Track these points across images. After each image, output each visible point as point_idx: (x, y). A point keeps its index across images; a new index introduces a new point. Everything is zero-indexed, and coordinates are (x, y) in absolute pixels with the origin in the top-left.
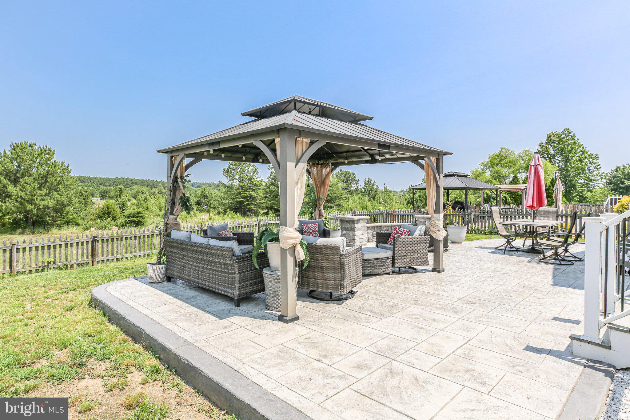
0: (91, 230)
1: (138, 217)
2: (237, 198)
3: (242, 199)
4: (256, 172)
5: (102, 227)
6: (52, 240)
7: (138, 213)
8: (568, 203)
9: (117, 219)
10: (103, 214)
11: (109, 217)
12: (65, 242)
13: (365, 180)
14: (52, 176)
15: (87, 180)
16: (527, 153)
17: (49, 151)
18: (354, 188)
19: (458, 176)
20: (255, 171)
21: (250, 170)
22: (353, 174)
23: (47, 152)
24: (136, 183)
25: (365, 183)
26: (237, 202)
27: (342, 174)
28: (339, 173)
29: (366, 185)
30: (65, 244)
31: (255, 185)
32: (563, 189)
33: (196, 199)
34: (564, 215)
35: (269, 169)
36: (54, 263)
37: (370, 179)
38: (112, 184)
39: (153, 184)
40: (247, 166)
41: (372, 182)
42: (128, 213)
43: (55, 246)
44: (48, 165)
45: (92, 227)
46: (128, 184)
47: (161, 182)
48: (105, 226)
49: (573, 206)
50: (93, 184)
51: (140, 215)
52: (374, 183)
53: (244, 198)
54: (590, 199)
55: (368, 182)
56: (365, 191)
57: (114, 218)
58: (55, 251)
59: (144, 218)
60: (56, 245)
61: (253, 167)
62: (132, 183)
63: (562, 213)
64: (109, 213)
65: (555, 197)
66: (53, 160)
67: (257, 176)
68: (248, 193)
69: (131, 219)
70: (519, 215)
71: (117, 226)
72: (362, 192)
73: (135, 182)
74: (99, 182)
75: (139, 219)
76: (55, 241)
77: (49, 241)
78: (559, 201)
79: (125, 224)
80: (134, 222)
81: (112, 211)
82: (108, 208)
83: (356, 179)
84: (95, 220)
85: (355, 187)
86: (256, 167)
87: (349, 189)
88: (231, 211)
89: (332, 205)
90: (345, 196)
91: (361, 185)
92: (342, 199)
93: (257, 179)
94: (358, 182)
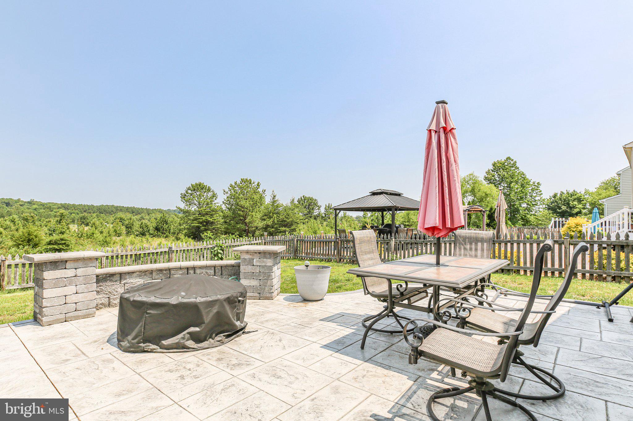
2: (194, 223)
3: (198, 225)
4: (215, 198)
7: (62, 240)
8: (513, 226)
10: (22, 241)
11: (29, 245)
13: (326, 206)
15: (71, 207)
16: (471, 176)
18: (317, 214)
19: (386, 193)
21: (209, 195)
22: (316, 200)
24: (121, 210)
25: (325, 209)
26: (193, 227)
27: (305, 200)
28: (302, 199)
29: (326, 210)
31: (213, 211)
32: (507, 207)
33: (154, 225)
34: (509, 242)
35: (225, 194)
37: (330, 204)
38: (96, 211)
39: (138, 211)
40: (206, 192)
42: (50, 240)
46: (112, 211)
47: (146, 209)
49: (518, 230)
50: (77, 211)
53: (201, 223)
54: (533, 222)
55: (329, 207)
56: (326, 216)
57: (36, 245)
59: (69, 245)
61: (212, 193)
62: (117, 210)
63: (506, 239)
65: (497, 217)
67: (216, 201)
68: (204, 218)
69: (51, 246)
70: (450, 241)
72: (322, 217)
73: (119, 209)
74: (83, 209)
78: (502, 222)
80: (55, 249)
83: (318, 204)
85: (317, 212)
86: (216, 193)
87: (311, 214)
88: (185, 237)
89: (287, 229)
90: (301, 221)
91: (323, 210)
92: (298, 224)
93: (215, 204)
94: (319, 207)
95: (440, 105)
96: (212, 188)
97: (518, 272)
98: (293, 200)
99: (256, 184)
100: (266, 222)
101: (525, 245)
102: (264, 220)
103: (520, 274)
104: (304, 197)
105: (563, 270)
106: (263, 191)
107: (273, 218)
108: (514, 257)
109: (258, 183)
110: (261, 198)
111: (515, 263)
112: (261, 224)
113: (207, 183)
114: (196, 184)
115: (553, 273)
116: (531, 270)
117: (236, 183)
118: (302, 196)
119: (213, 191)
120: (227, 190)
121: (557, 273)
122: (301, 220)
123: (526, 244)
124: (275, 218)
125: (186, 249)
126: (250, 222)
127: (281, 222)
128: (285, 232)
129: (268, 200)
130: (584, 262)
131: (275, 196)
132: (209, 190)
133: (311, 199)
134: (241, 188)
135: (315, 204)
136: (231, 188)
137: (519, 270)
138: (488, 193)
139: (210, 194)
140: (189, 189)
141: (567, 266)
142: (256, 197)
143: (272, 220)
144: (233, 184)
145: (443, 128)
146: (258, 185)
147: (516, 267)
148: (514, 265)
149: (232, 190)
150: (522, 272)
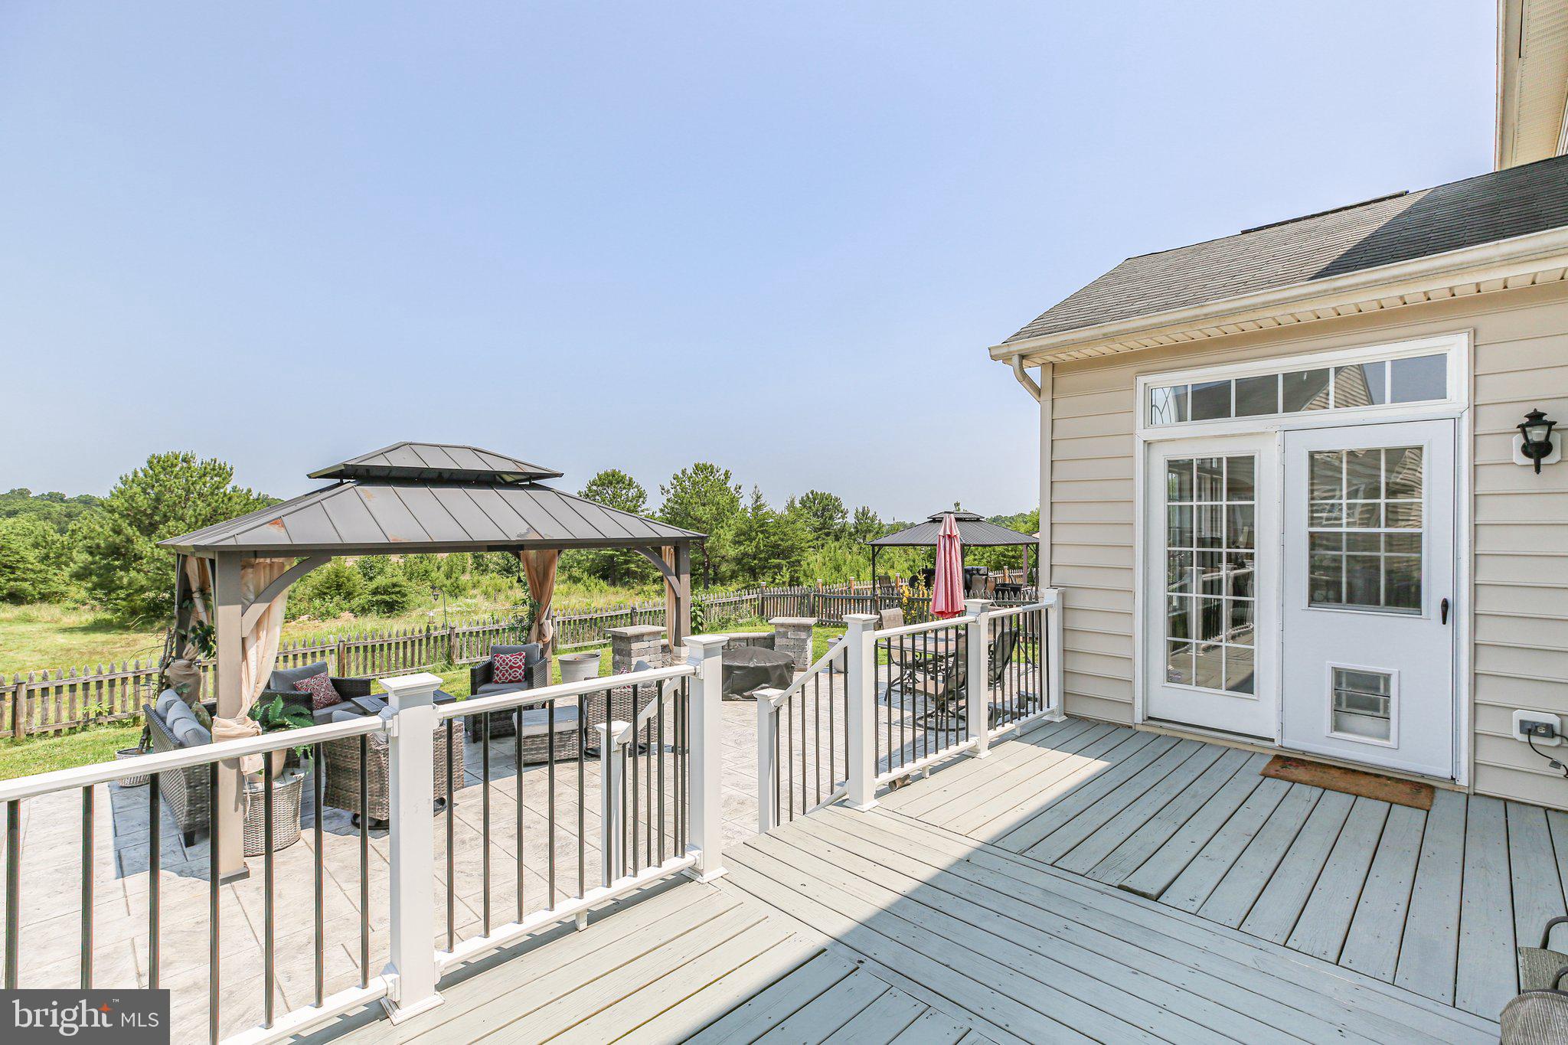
0: (300, 620)
1: (393, 593)
4: (641, 499)
5: (323, 614)
6: (106, 672)
7: (394, 585)
9: (354, 597)
10: (328, 588)
11: (340, 594)
12: (134, 672)
13: (857, 512)
14: (222, 517)
17: (220, 469)
18: (839, 527)
20: (640, 497)
21: (630, 495)
22: (837, 499)
23: (216, 472)
25: (857, 517)
27: (815, 499)
28: (808, 497)
29: (858, 520)
30: (135, 677)
35: (663, 494)
36: (110, 713)
37: (866, 508)
40: (624, 488)
41: (870, 515)
42: (374, 586)
43: (112, 683)
44: (216, 498)
45: (303, 614)
48: (328, 612)
51: (397, 589)
52: (875, 516)
55: (863, 514)
56: (857, 531)
57: (349, 596)
58: (111, 692)
59: (406, 595)
60: (115, 679)
61: (636, 490)
64: (339, 587)
66: (229, 488)
67: (644, 507)
69: (379, 597)
71: (352, 611)
72: (851, 534)
75: (394, 596)
76: (112, 671)
77: (100, 672)
79: (367, 607)
80: (386, 603)
81: (346, 581)
82: (337, 576)
83: (842, 508)
84: (311, 599)
85: (841, 524)
86: (642, 489)
87: (829, 529)
88: (590, 576)
89: (784, 562)
90: (810, 543)
91: (851, 519)
92: (804, 551)
93: (642, 511)
94: (844, 514)
95: (947, 515)
96: (636, 480)
98: (792, 502)
99: (722, 471)
100: (742, 548)
102: (740, 543)
104: (812, 493)
106: (736, 489)
107: (757, 540)
109: (727, 472)
110: (732, 502)
112: (732, 552)
113: (626, 472)
114: (606, 474)
117: (684, 472)
118: (809, 492)
119: (637, 487)
120: (668, 486)
122: (809, 541)
124: (761, 541)
125: (653, 610)
126: (712, 549)
127: (770, 547)
128: (779, 567)
129: (746, 502)
131: (758, 498)
132: (630, 484)
133: (829, 497)
134: (694, 484)
135: (837, 508)
136: (675, 481)
139: (633, 492)
140: (594, 483)
142: (723, 500)
143: (754, 543)
144: (681, 475)
145: (949, 535)
146: (727, 475)
149: (678, 488)
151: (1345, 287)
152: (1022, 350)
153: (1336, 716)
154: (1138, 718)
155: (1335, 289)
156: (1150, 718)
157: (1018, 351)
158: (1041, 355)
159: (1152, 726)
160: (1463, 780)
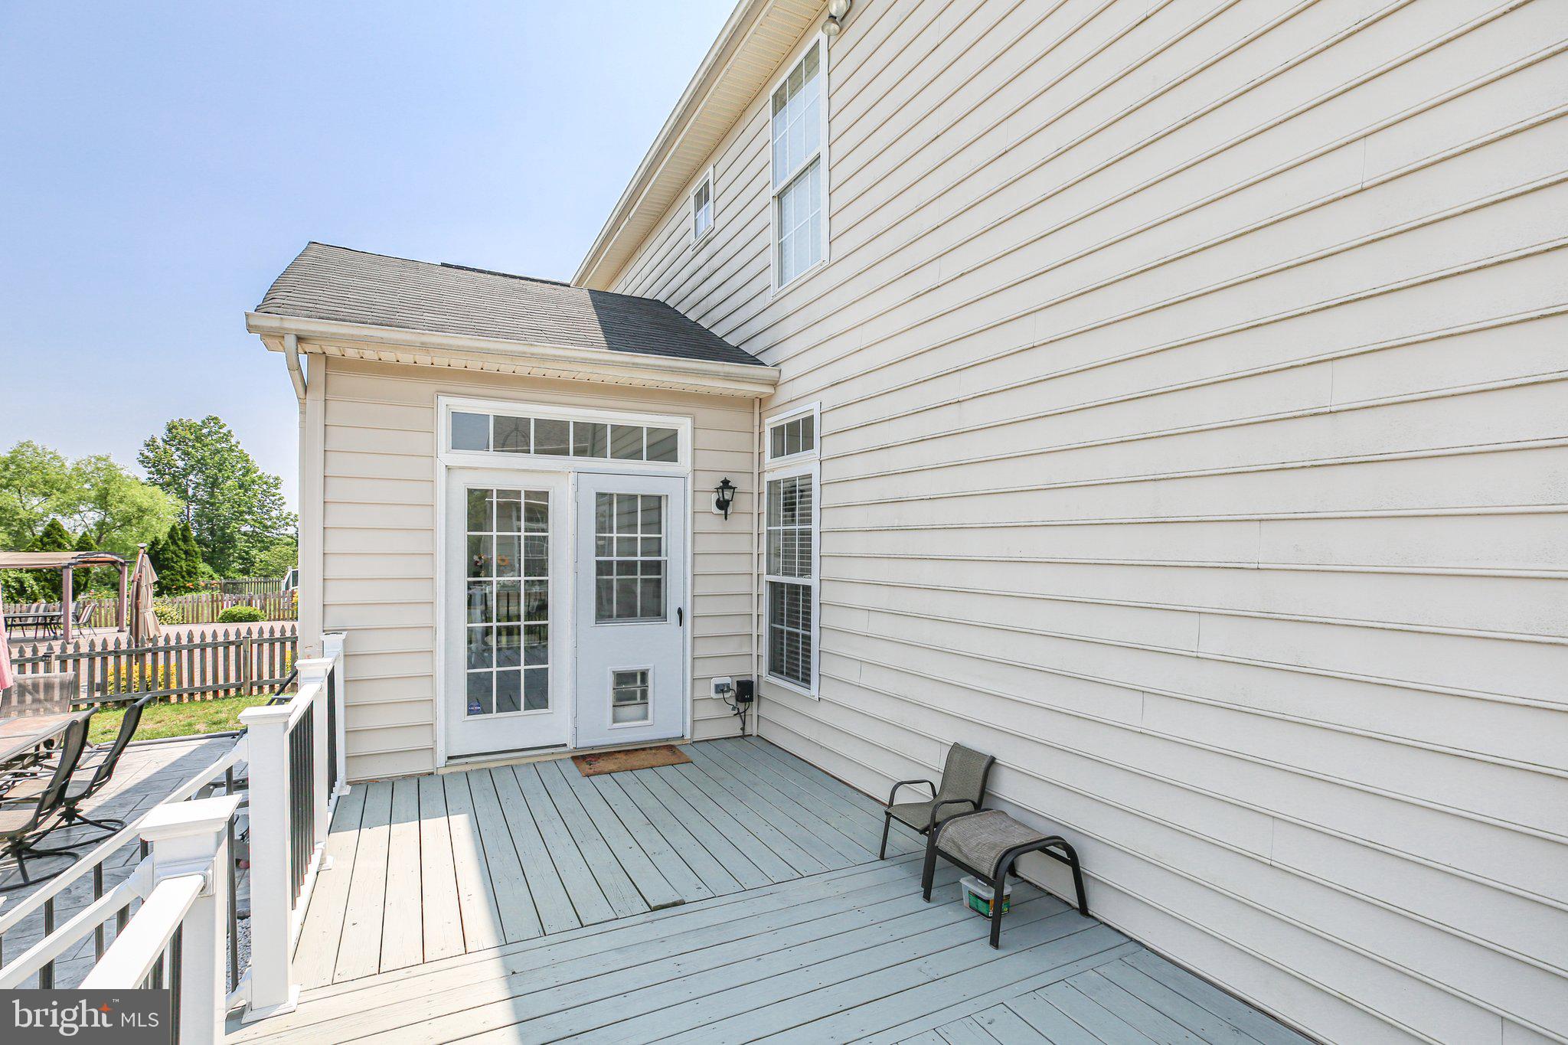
78: (146, 607)
97: (165, 699)
101: (179, 654)
103: (169, 701)
105: (242, 685)
108: (159, 675)
111: (160, 686)
115: (227, 692)
116: (189, 692)
121: (233, 692)
123: (181, 651)
130: (272, 669)
137: (169, 697)
138: (145, 505)
141: (247, 678)
147: (161, 692)
148: (160, 689)
150: (174, 698)
151: (640, 364)
152: (301, 330)
153: (614, 710)
154: (441, 760)
155: (633, 364)
156: (450, 758)
157: (296, 330)
158: (322, 343)
159: (457, 765)
160: (688, 736)
